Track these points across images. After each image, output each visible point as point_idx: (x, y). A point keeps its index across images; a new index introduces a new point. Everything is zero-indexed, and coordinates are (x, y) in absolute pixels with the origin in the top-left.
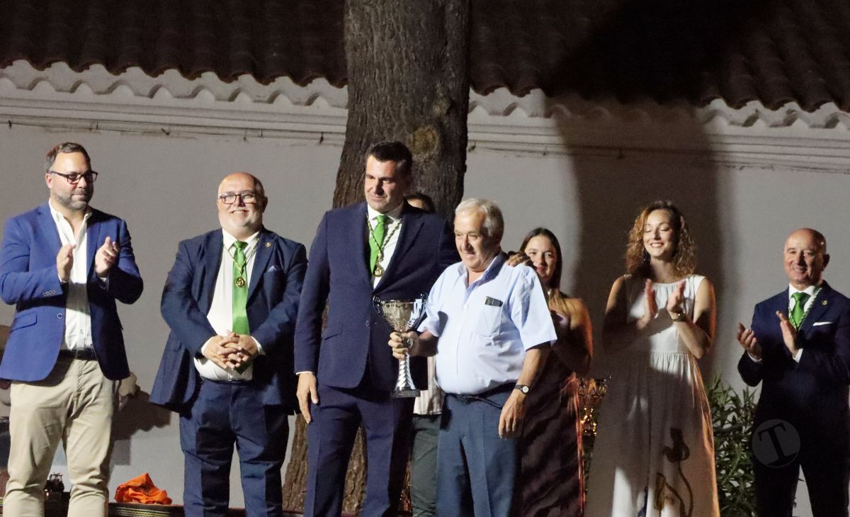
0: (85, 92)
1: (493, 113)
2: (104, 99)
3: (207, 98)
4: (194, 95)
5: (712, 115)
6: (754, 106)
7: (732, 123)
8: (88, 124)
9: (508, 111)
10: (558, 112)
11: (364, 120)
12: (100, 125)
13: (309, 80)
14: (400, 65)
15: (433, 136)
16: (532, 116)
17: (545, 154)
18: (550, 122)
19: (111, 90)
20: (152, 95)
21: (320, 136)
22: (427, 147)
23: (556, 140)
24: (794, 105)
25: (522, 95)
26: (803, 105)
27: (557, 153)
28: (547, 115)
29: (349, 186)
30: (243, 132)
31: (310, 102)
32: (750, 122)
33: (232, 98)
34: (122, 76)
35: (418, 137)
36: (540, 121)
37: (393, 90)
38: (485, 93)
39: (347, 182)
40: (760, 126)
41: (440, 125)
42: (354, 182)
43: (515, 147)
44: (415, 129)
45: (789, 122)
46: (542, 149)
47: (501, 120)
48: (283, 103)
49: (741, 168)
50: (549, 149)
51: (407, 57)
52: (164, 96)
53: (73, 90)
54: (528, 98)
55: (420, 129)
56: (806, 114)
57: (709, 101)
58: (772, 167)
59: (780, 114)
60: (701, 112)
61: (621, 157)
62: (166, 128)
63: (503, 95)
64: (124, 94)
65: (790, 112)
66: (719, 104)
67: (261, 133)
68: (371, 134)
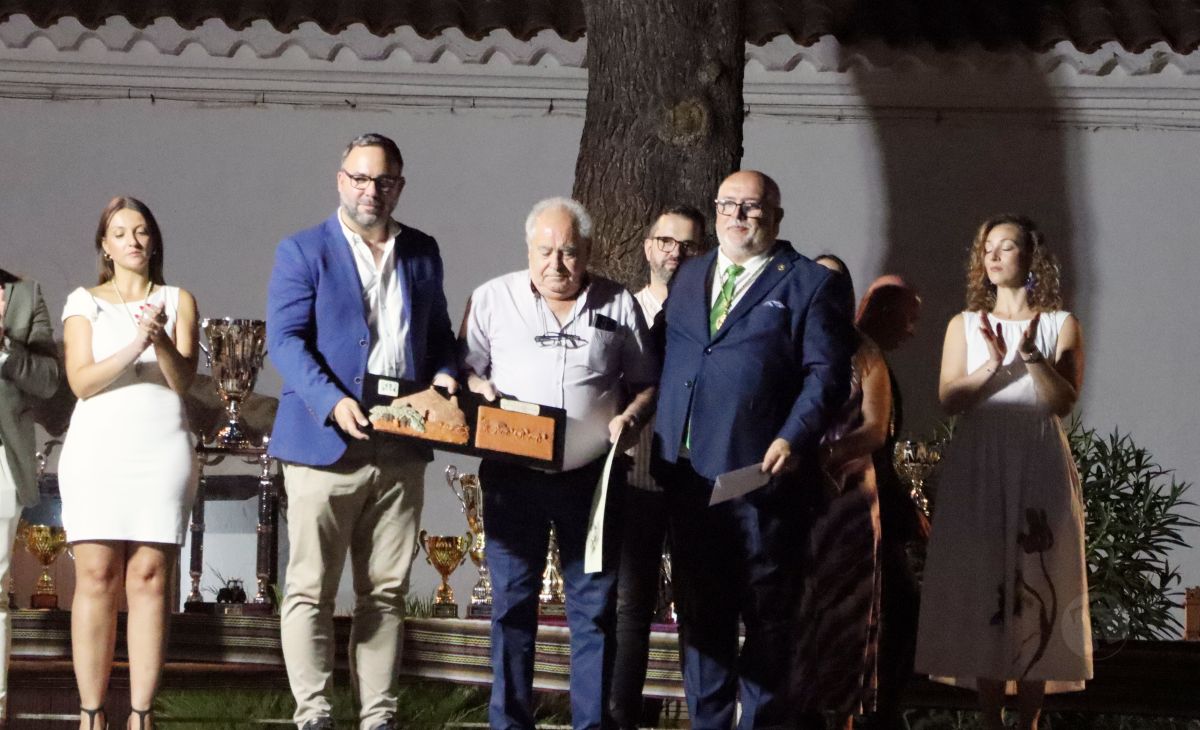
0: (247, 56)
1: (772, 68)
2: (270, 63)
3: (402, 59)
4: (386, 55)
5: (1058, 61)
6: (1112, 48)
7: (1083, 72)
8: (252, 97)
9: (792, 64)
10: (857, 63)
11: (610, 94)
12: (266, 96)
13: (533, 33)
14: (655, 21)
15: (699, 113)
16: (823, 70)
17: (840, 118)
18: (846, 77)
19: (278, 53)
20: (332, 58)
21: (548, 103)
22: (691, 127)
23: (855, 100)
24: (1163, 46)
25: (808, 44)
26: (1176, 46)
27: (855, 117)
28: (842, 70)
29: (593, 179)
30: (450, 101)
31: (534, 61)
32: (1106, 69)
33: (435, 59)
34: (294, 33)
35: (679, 114)
36: (832, 77)
37: (646, 53)
38: (761, 43)
39: (589, 174)
40: (1119, 74)
41: (707, 96)
42: (598, 175)
43: (799, 111)
44: (677, 102)
45: (1157, 68)
46: (837, 112)
47: (782, 76)
48: (500, 63)
49: (1096, 129)
50: (846, 112)
51: (663, 9)
52: (348, 59)
53: (231, 54)
54: (816, 48)
55: (682, 104)
56: (1180, 57)
57: (1052, 44)
58: (1136, 127)
59: (1146, 58)
60: (1042, 59)
61: (939, 120)
62: (351, 99)
63: (784, 45)
64: (296, 56)
65: (1159, 54)
66: (1065, 47)
67: (472, 101)
68: (618, 112)
